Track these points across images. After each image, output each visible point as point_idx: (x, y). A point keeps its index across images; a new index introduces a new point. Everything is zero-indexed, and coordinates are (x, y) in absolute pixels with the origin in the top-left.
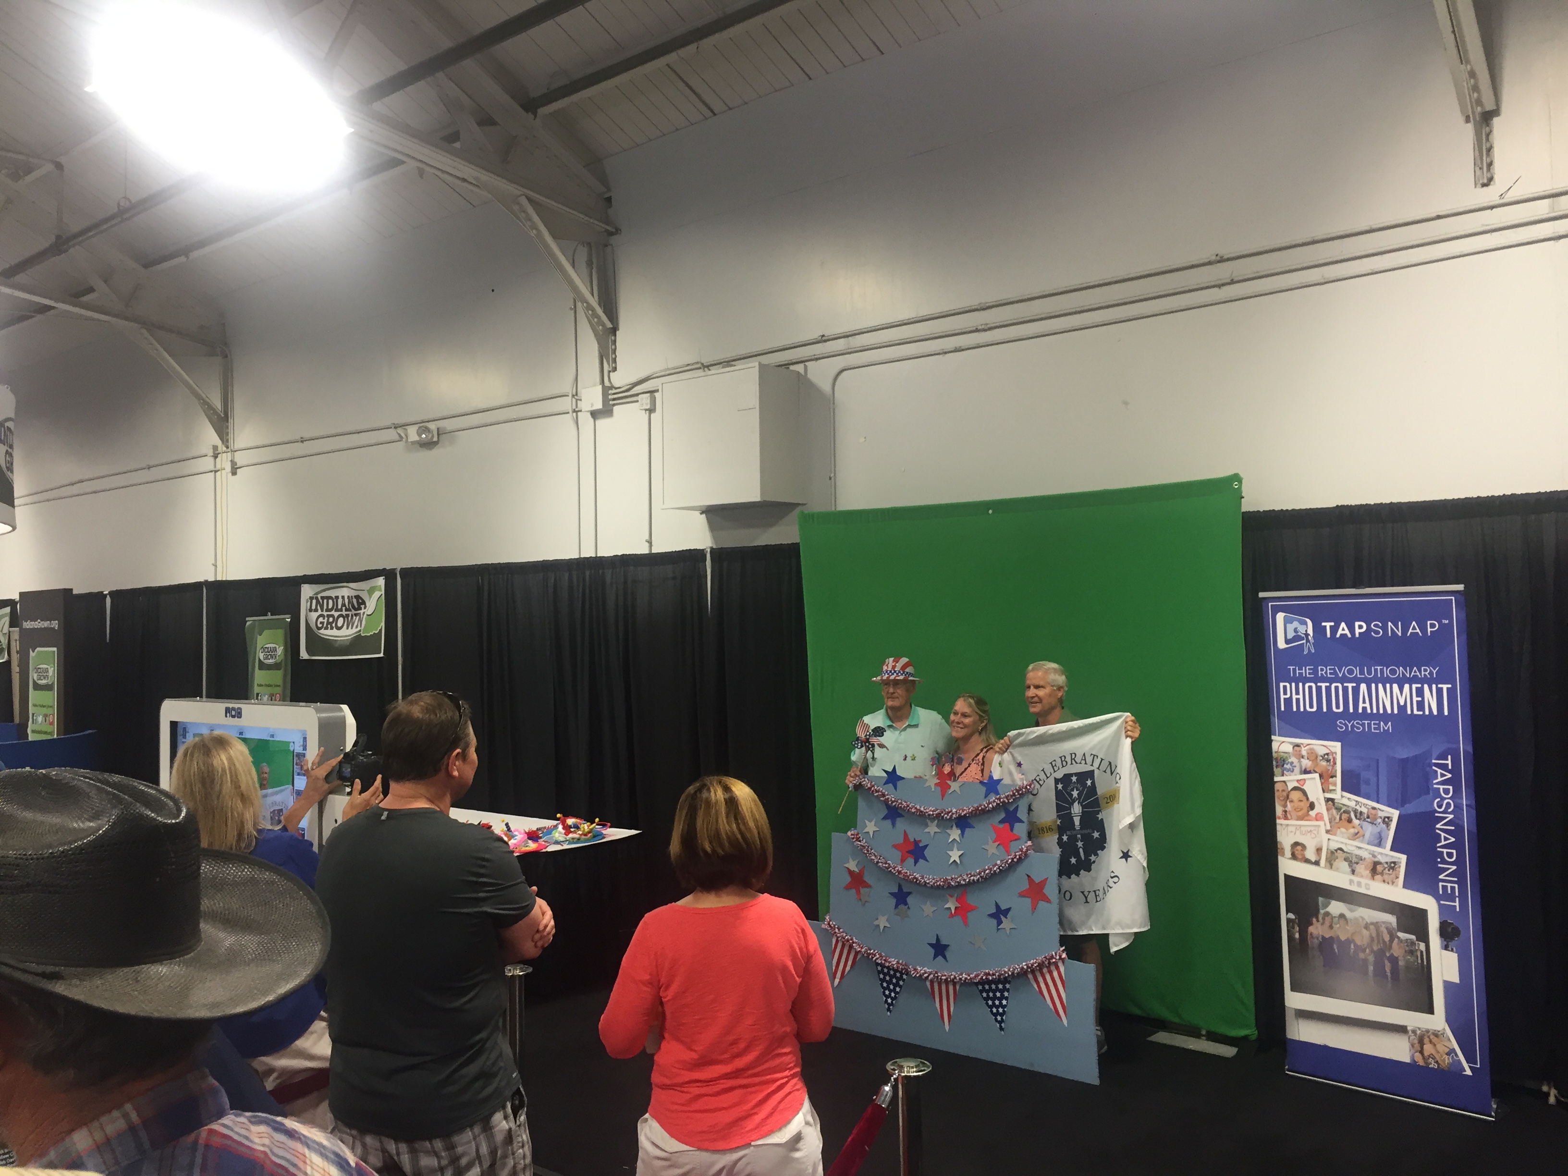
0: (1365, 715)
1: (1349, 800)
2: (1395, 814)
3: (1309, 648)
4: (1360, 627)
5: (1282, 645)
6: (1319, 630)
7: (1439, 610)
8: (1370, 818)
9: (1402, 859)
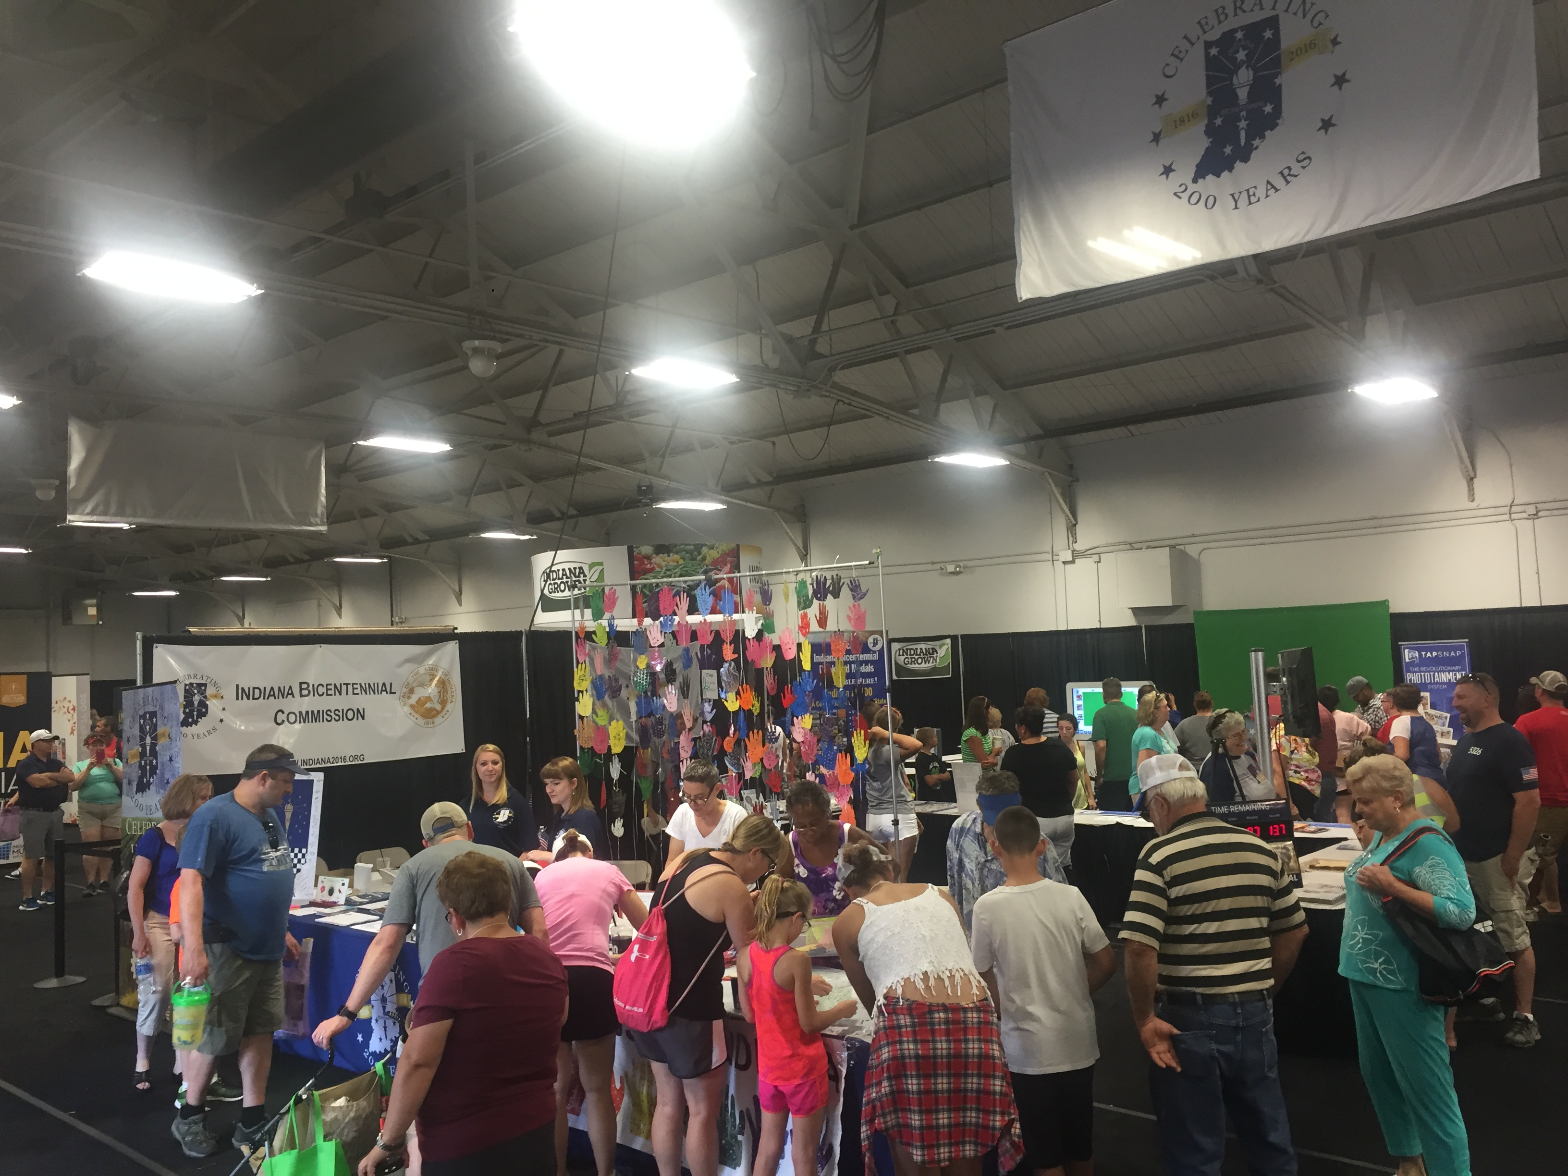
0: (1437, 683)
1: (1433, 712)
2: (1448, 715)
3: (1417, 661)
4: (1435, 654)
5: (1407, 660)
6: (1420, 655)
7: (1460, 648)
8: (1440, 717)
9: (1451, 730)
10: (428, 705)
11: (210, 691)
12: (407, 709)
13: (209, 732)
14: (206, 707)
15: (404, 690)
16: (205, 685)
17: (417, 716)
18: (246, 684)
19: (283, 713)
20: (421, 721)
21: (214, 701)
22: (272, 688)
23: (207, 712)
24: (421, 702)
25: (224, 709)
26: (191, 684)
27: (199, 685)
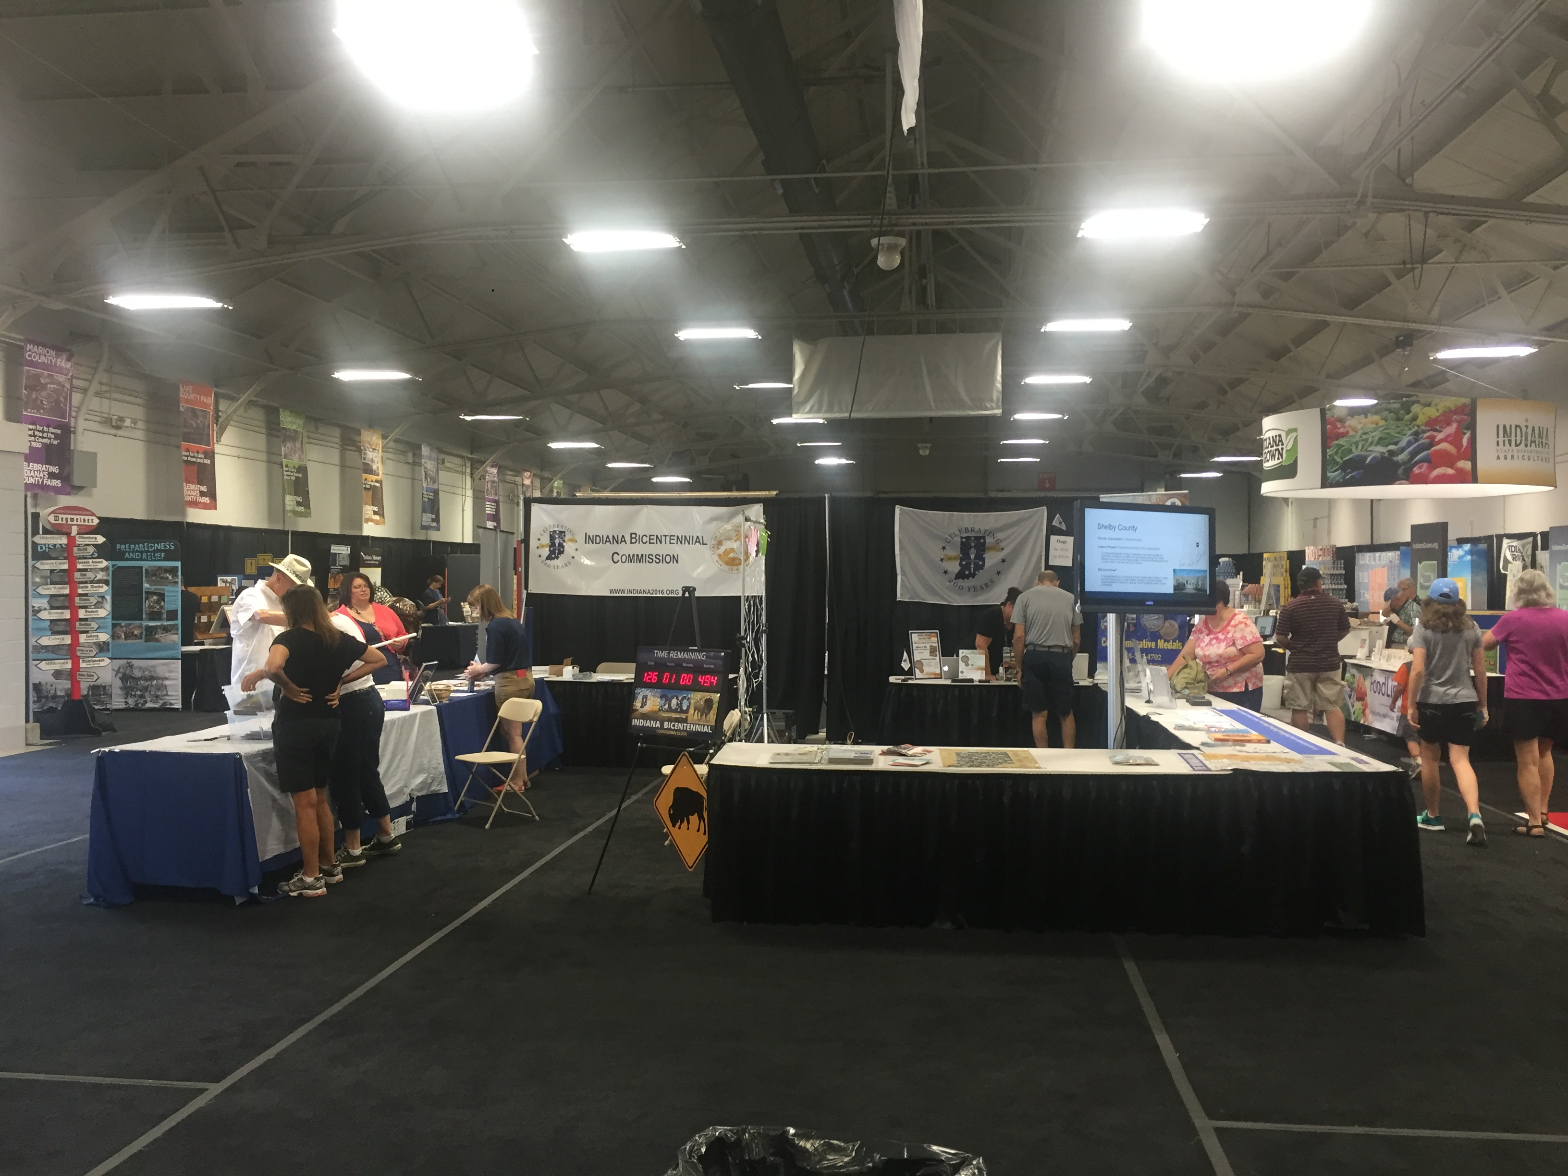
10: (731, 555)
11: (568, 537)
12: (716, 558)
13: (566, 565)
14: (563, 547)
15: (713, 542)
16: (564, 532)
17: (721, 563)
18: (591, 533)
19: (618, 554)
20: (726, 568)
21: (570, 544)
22: (608, 537)
23: (563, 551)
24: (727, 552)
25: (577, 550)
26: (555, 532)
27: (561, 532)
